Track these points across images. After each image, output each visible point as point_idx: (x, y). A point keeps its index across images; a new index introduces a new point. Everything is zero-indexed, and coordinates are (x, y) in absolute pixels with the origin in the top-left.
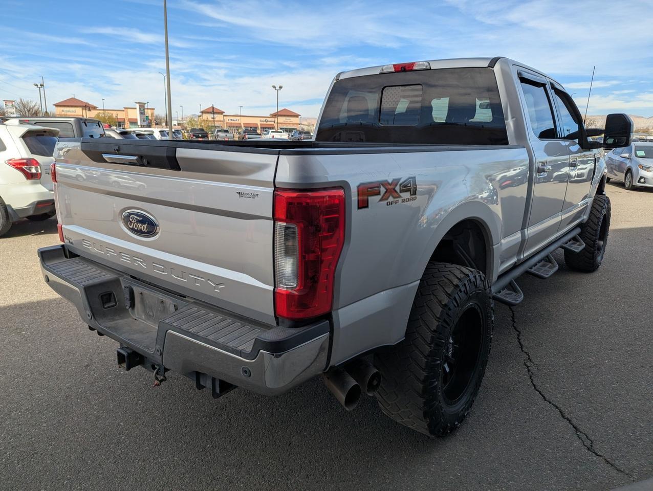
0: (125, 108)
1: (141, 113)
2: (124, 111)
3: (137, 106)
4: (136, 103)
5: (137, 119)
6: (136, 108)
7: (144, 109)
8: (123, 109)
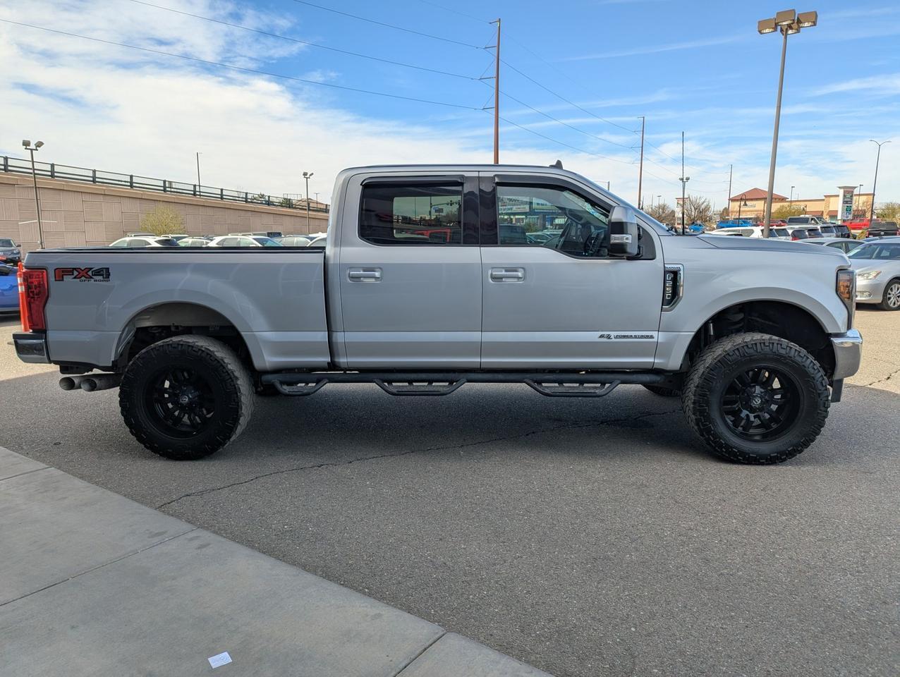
0: (826, 196)
1: (845, 202)
2: (824, 200)
3: (841, 192)
4: (840, 187)
5: (837, 211)
6: (838, 196)
7: (852, 196)
8: (824, 198)
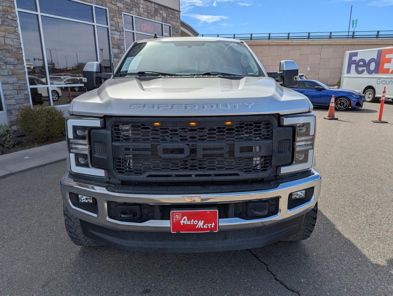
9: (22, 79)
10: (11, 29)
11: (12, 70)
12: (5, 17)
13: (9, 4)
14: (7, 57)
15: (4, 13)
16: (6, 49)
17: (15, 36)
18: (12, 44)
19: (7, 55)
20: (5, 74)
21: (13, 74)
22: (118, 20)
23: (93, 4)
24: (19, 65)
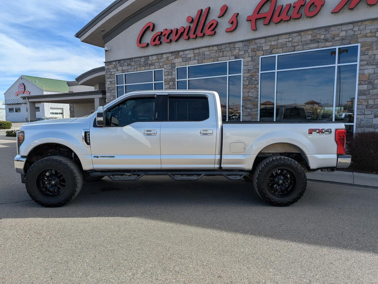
9: (254, 118)
10: (253, 86)
11: (249, 112)
12: (251, 79)
13: (255, 71)
14: (248, 104)
15: (250, 77)
16: (248, 99)
17: (254, 90)
18: (252, 96)
19: (248, 103)
20: (244, 115)
21: (249, 115)
22: (374, 52)
23: (336, 46)
24: (254, 109)
